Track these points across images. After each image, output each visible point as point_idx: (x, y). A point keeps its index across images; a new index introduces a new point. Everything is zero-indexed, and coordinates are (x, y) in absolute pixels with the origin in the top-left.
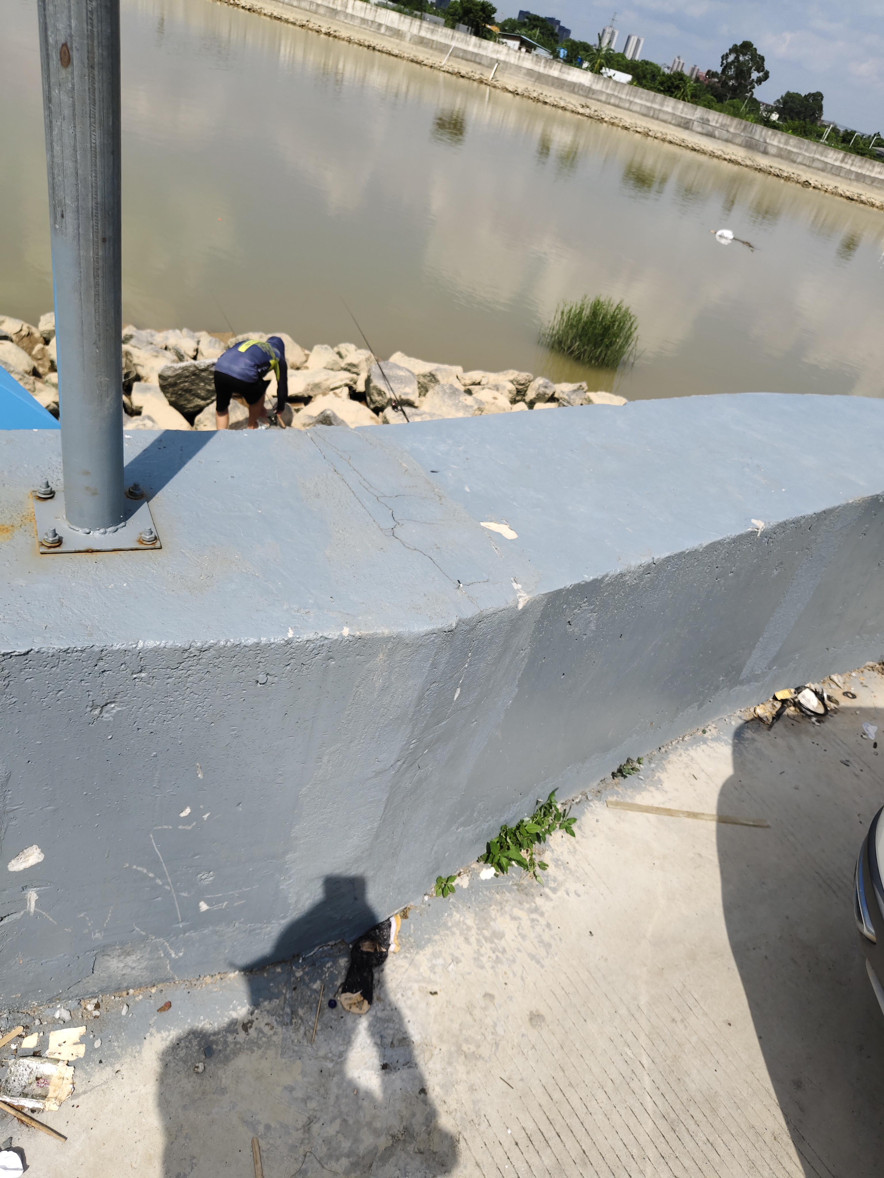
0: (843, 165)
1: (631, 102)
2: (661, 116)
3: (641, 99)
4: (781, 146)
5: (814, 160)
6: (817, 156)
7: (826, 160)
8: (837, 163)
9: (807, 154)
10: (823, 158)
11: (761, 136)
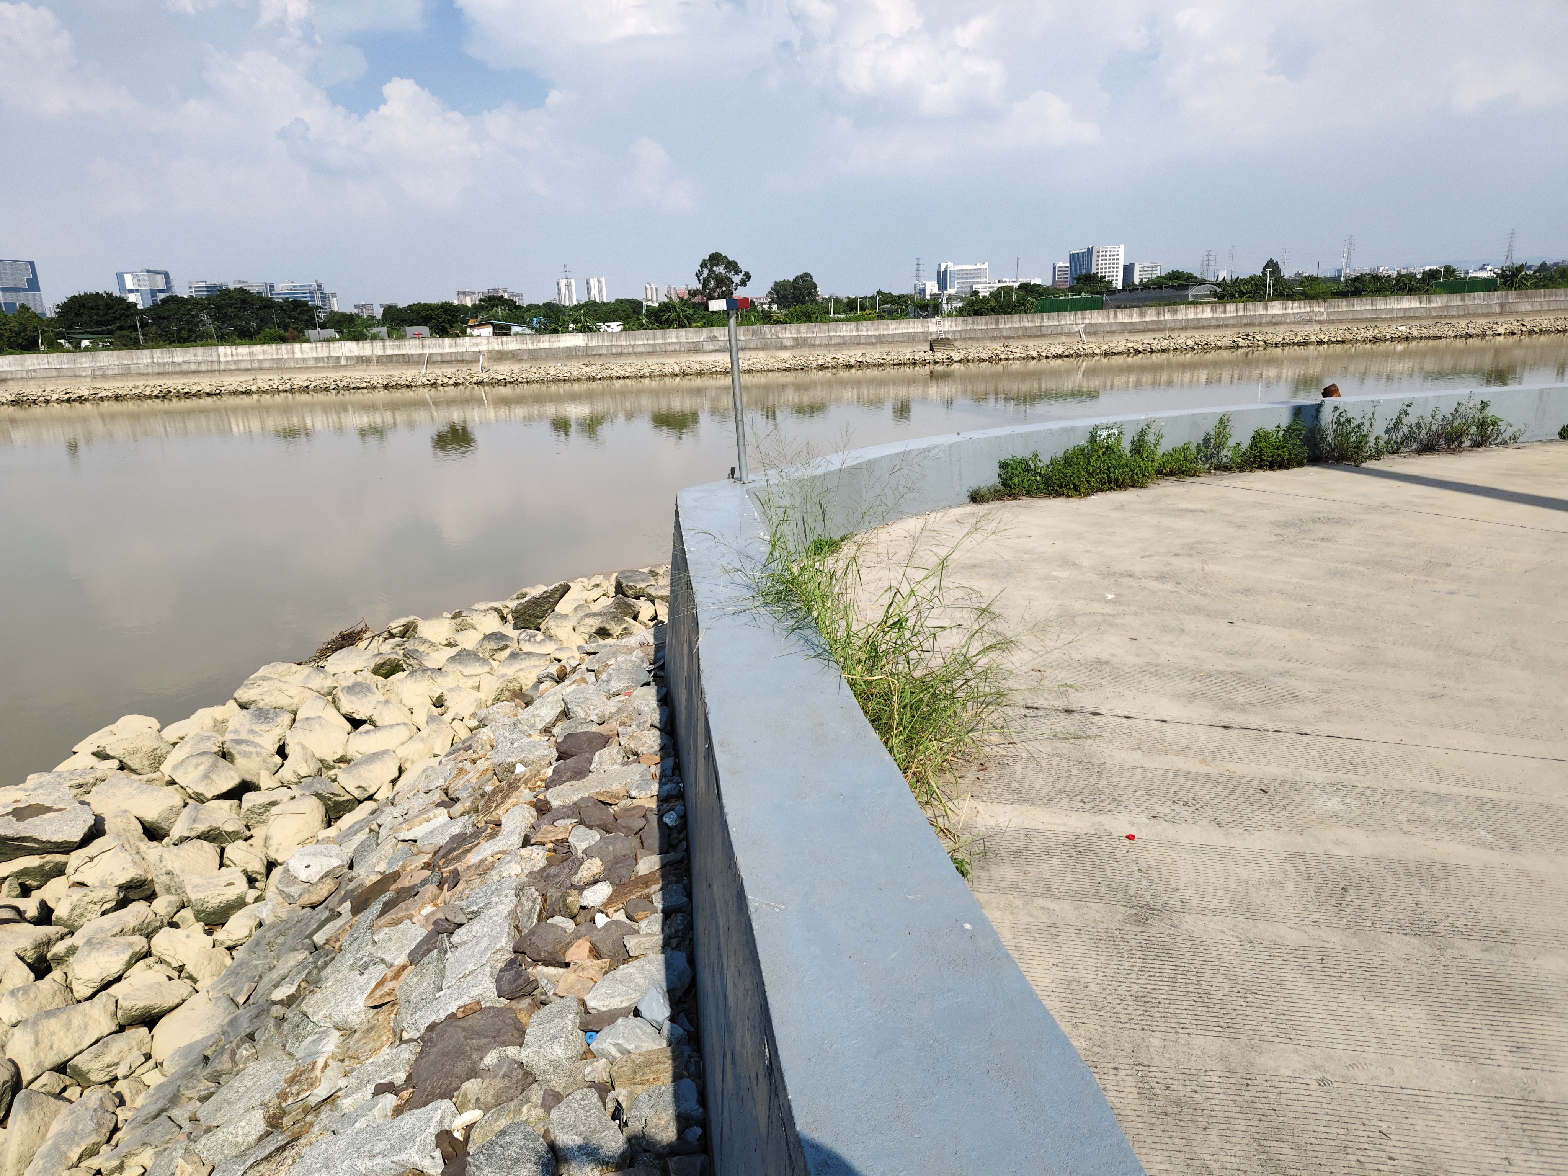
0: (860, 333)
1: (633, 346)
2: (668, 348)
3: (643, 340)
4: (795, 336)
5: (831, 338)
6: (832, 334)
7: (842, 334)
8: (854, 333)
9: (822, 335)
10: (838, 334)
11: (772, 334)
